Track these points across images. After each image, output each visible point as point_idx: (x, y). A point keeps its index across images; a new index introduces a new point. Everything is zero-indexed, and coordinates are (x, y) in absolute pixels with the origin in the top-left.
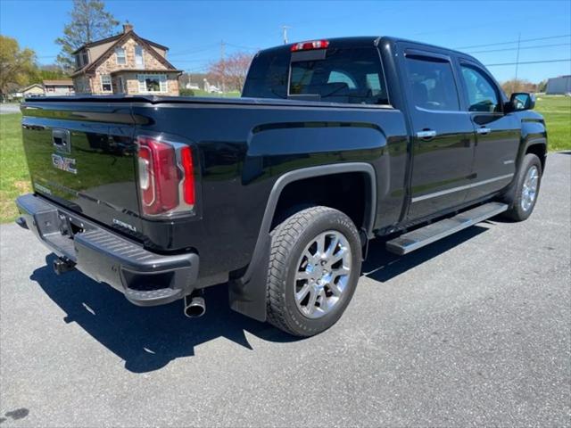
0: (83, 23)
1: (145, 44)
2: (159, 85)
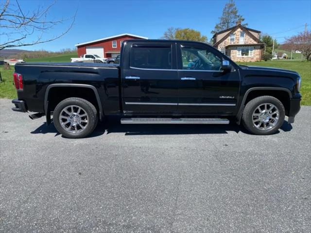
1: (246, 30)
2: (248, 52)
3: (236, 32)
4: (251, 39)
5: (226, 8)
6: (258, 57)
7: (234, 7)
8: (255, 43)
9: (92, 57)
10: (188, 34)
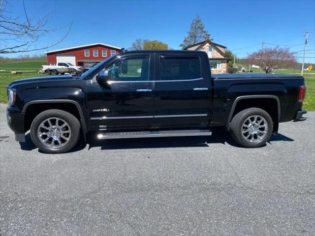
0: (193, 36)
1: (214, 46)
2: (216, 65)
3: (205, 46)
4: (219, 54)
5: (193, 24)
6: (225, 70)
7: (201, 23)
8: (222, 57)
9: (65, 65)
10: (156, 46)
